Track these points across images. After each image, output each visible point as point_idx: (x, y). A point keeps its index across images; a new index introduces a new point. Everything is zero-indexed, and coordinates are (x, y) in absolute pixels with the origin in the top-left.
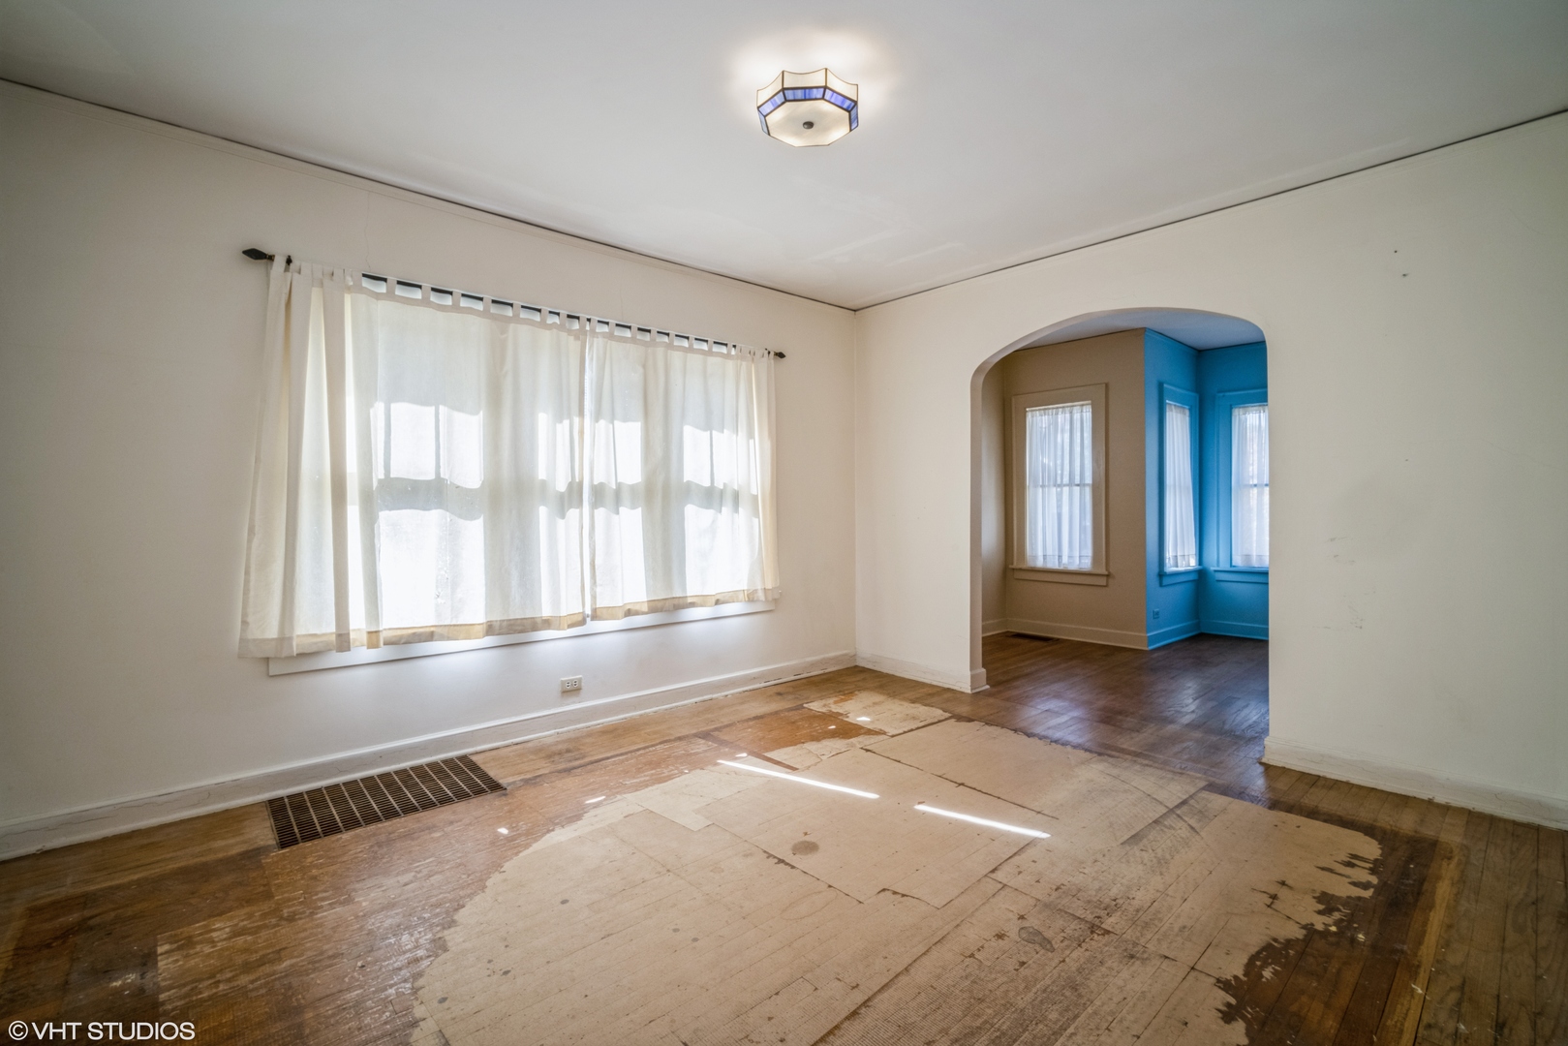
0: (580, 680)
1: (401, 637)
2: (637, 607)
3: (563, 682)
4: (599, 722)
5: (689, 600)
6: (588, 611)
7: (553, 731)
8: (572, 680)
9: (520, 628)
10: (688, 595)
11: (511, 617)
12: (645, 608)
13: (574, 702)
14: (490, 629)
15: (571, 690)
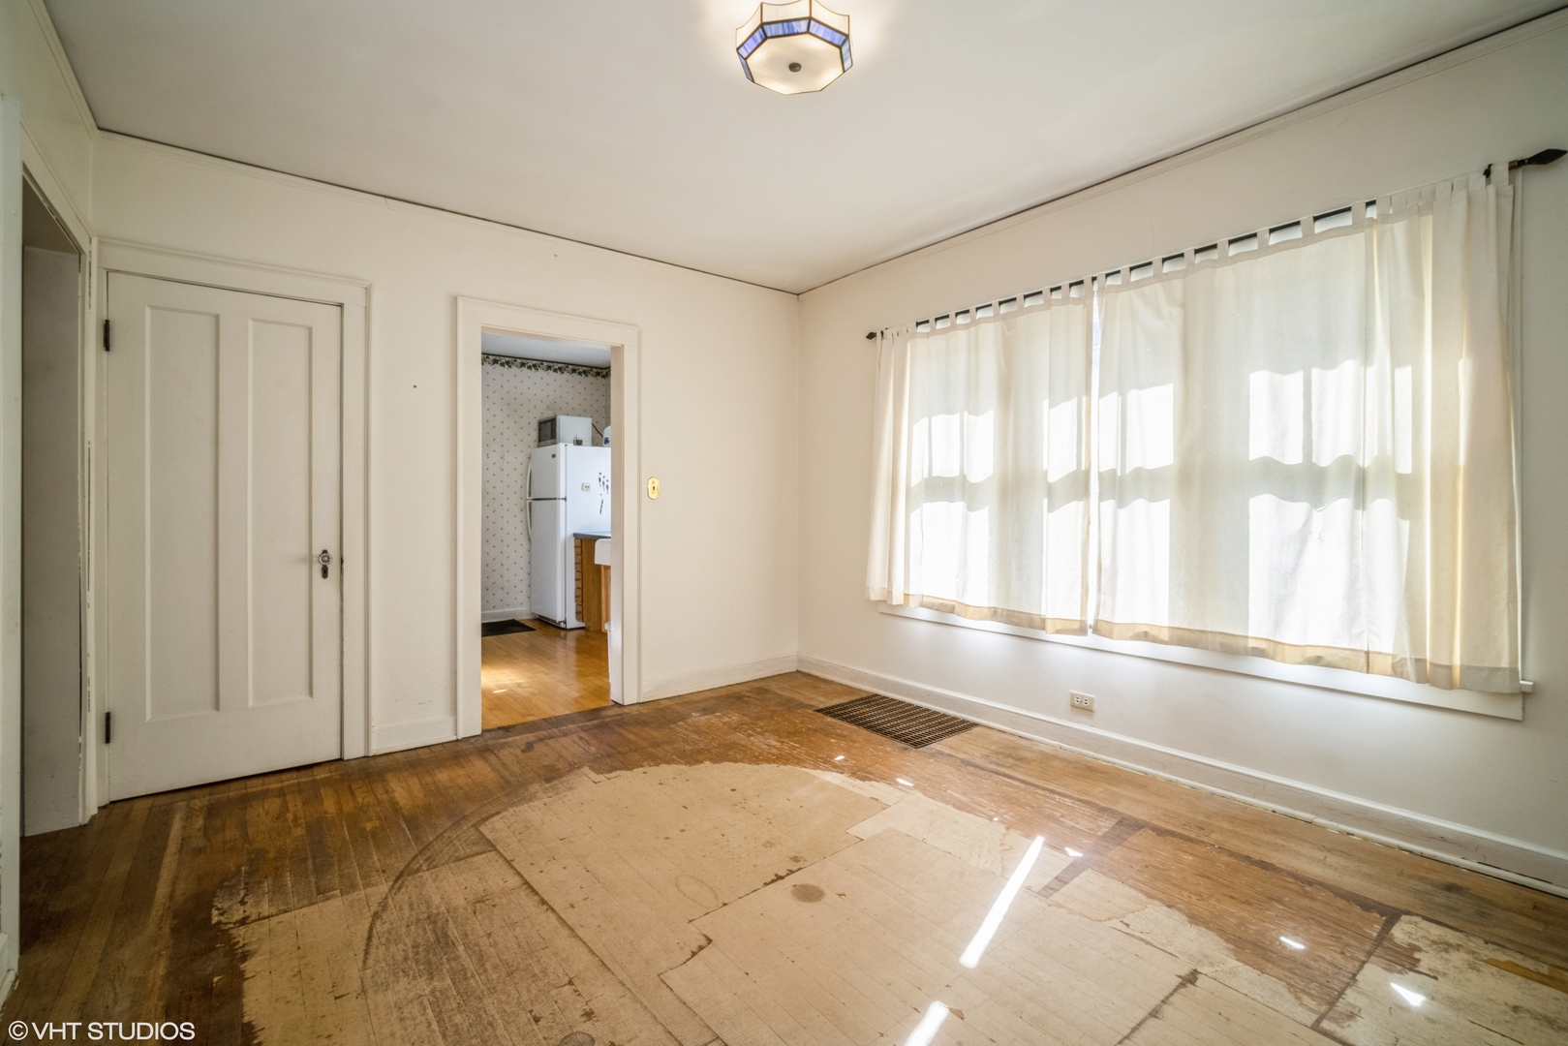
0: (1092, 700)
1: (934, 604)
2: (1154, 632)
3: (1073, 696)
4: (1110, 759)
5: (1252, 644)
6: (1090, 621)
7: (1057, 743)
8: (1082, 697)
9: (1016, 620)
10: (1249, 635)
11: (1011, 608)
12: (1165, 635)
13: (1085, 723)
14: (995, 614)
15: (1083, 708)
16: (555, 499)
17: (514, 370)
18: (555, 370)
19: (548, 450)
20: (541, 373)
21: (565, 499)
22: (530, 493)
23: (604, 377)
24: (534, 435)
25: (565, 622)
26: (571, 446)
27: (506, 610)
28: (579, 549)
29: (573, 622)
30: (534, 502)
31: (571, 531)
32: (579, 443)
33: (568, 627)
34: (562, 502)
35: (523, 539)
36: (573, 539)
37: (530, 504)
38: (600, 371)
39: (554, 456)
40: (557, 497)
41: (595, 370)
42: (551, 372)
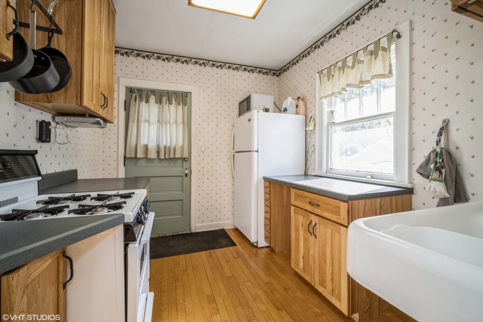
16: (250, 151)
17: (225, 70)
18: (249, 71)
19: (246, 116)
20: (241, 73)
21: (257, 151)
22: (233, 148)
23: (278, 76)
24: (237, 111)
25: (257, 243)
26: (261, 112)
27: (218, 223)
28: (268, 190)
29: (262, 243)
30: (236, 154)
31: (261, 176)
32: (267, 110)
33: (259, 246)
34: (255, 153)
35: (229, 178)
36: (263, 181)
37: (234, 155)
38: (275, 72)
39: (249, 120)
40: (252, 150)
41: (272, 72)
42: (246, 72)
